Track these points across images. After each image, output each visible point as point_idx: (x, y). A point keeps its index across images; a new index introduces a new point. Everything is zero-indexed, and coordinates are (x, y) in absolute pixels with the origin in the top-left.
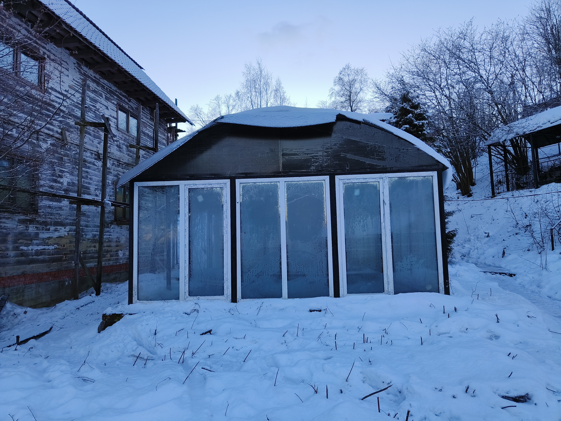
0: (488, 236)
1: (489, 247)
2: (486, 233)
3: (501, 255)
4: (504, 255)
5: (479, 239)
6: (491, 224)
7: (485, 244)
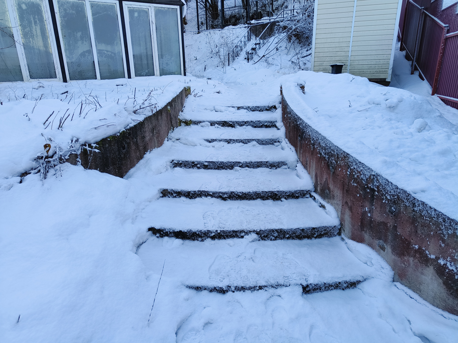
0: (196, 59)
1: (197, 66)
2: (195, 57)
3: (204, 70)
4: (205, 70)
5: (191, 61)
6: (198, 51)
7: (194, 64)
